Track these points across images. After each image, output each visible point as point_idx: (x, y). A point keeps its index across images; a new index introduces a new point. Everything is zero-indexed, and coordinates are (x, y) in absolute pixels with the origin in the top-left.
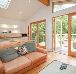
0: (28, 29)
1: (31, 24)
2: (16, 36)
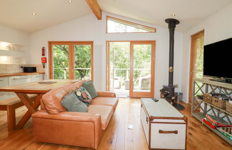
0: (43, 55)
1: (51, 44)
2: (6, 70)
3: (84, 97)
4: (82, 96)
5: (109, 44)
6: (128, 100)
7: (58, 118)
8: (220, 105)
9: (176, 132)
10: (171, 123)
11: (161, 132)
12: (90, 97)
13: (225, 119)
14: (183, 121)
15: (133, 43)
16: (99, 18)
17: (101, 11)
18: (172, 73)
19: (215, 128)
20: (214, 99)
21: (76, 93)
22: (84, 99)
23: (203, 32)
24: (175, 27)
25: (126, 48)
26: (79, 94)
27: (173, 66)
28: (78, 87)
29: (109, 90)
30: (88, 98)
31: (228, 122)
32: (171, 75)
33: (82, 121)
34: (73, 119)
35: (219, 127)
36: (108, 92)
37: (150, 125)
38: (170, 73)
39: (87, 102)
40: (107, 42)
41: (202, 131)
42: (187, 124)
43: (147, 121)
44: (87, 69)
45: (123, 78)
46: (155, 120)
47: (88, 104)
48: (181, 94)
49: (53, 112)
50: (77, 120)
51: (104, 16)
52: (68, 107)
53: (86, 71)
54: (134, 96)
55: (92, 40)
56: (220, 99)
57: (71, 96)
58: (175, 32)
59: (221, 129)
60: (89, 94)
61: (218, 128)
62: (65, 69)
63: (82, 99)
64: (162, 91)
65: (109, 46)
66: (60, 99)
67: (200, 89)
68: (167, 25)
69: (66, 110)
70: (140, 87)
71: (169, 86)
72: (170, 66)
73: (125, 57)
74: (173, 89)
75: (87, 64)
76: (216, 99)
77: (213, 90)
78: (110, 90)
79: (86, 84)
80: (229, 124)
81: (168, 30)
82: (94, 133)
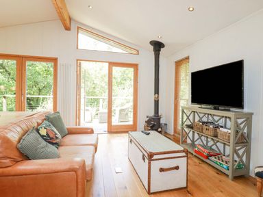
3: (51, 136)
4: (47, 134)
5: (80, 64)
6: (106, 136)
7: (13, 173)
8: (211, 133)
9: (177, 168)
10: (172, 158)
11: (162, 170)
12: (59, 135)
13: (214, 147)
14: (184, 154)
15: (112, 64)
16: (68, 28)
17: (70, 19)
18: (158, 101)
19: (207, 158)
20: (205, 127)
21: (38, 131)
22: (52, 138)
23: (187, 58)
24: (160, 50)
25: (96, 71)
26: (43, 132)
27: (158, 94)
28: (40, 121)
29: (79, 125)
30: (57, 138)
31: (217, 150)
32: (157, 103)
33: (58, 172)
34: (42, 171)
35: (211, 156)
36: (78, 127)
37: (149, 164)
38: (155, 101)
39: (56, 144)
40: (77, 60)
41: (195, 162)
42: (187, 156)
43: (144, 159)
44: (41, 97)
45: (95, 109)
46: (155, 157)
47: (57, 145)
48: (166, 125)
49: (5, 163)
50: (50, 171)
51: (73, 26)
52: (29, 153)
53: (37, 100)
54: (113, 131)
55: (56, 57)
56: (211, 126)
57: (33, 136)
58: (160, 56)
59: (213, 158)
60: (57, 132)
61: (210, 158)
62: (5, 97)
63: (49, 139)
64: (148, 122)
65: (80, 66)
66: (15, 143)
67: (188, 117)
68: (152, 48)
69: (27, 158)
70: (117, 119)
71: (155, 116)
72: (155, 94)
73: (95, 82)
74: (159, 119)
75: (40, 90)
76: (207, 127)
77: (201, 118)
78: (81, 124)
79: (51, 117)
80: (218, 152)
81: (153, 53)
82: (77, 187)
